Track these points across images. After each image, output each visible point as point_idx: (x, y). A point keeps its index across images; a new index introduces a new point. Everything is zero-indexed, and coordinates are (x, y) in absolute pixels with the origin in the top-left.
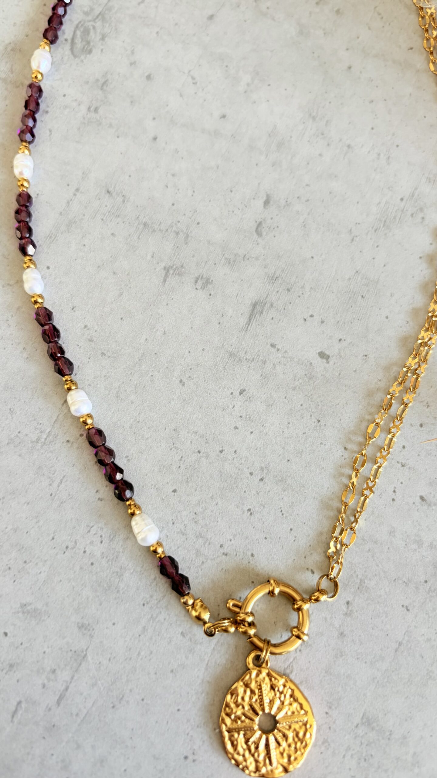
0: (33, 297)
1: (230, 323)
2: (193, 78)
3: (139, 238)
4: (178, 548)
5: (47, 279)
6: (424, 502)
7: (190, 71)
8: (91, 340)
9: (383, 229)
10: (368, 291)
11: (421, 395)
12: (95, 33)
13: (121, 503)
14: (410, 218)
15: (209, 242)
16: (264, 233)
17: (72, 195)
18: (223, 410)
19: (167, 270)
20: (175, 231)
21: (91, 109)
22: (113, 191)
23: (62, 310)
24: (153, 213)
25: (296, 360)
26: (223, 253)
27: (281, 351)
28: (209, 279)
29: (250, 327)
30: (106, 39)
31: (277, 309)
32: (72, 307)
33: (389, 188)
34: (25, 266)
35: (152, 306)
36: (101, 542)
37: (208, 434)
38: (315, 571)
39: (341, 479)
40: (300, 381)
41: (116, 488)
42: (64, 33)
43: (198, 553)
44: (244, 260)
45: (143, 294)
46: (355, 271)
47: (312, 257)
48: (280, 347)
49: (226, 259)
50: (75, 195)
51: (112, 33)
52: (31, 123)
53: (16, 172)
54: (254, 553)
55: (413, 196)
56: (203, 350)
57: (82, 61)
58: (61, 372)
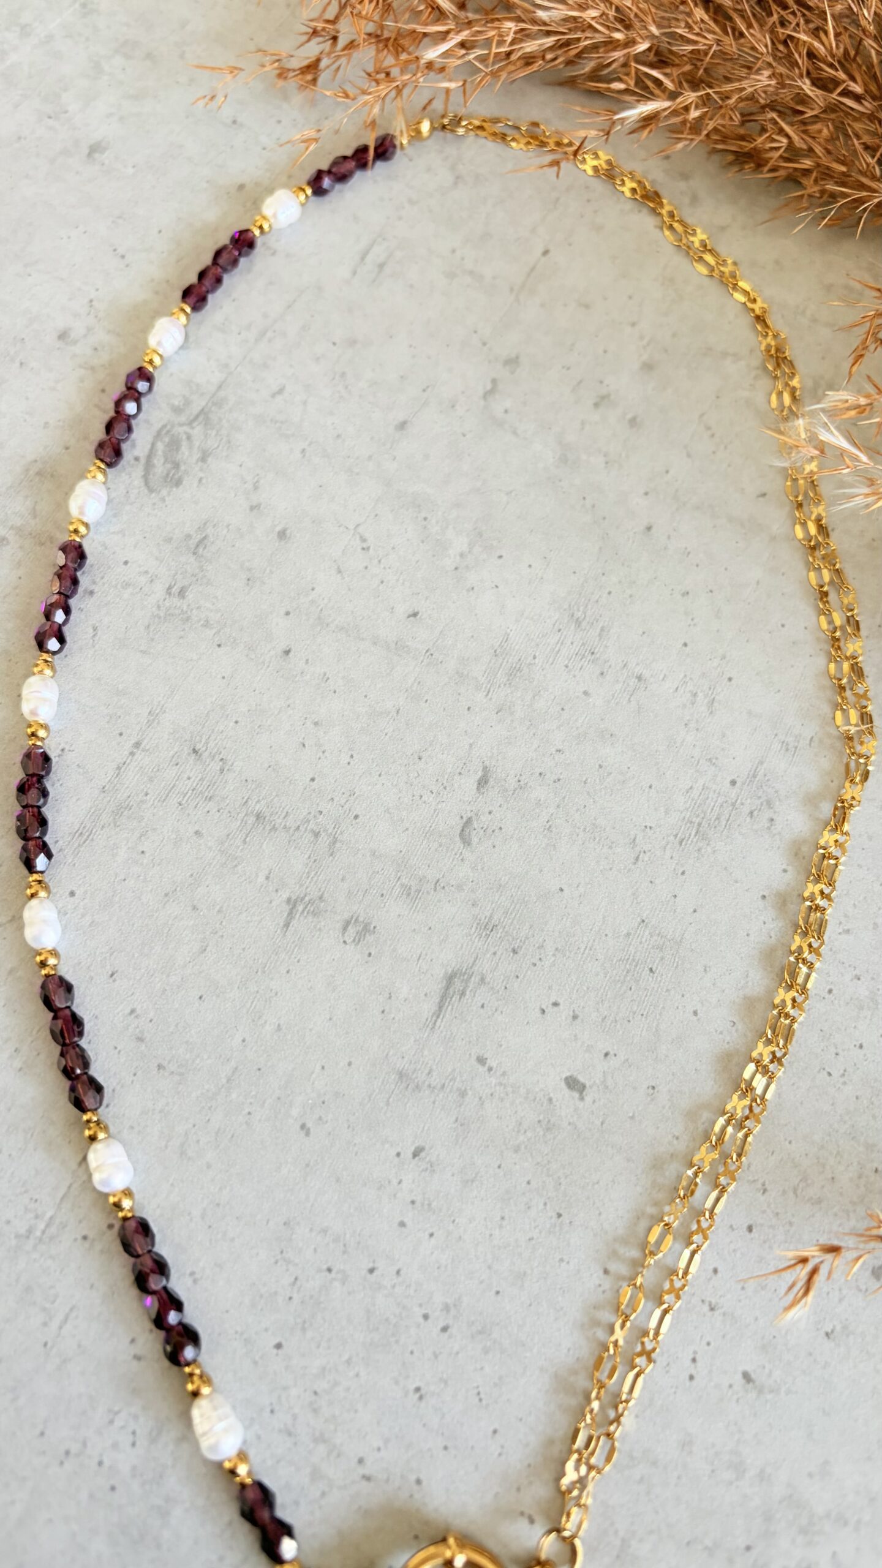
0: (40, 954)
1: (404, 1012)
2: (363, 540)
3: (245, 842)
4: (278, 1462)
5: (68, 916)
6: (751, 1384)
7: (358, 526)
8: (140, 1039)
9: (695, 840)
10: (662, 959)
11: (752, 1168)
12: (191, 448)
13: (175, 1368)
14: (748, 819)
15: (373, 854)
16: (475, 840)
17: (126, 753)
18: (379, 1189)
19: (292, 903)
20: (312, 831)
21: (174, 590)
22: (204, 749)
23: (92, 978)
24: (274, 794)
25: (522, 1091)
26: (399, 874)
27: (495, 1072)
28: (370, 924)
29: (439, 1020)
30: (210, 459)
31: (492, 988)
32: (110, 973)
33: (710, 760)
34: (29, 892)
35: (259, 973)
36: (134, 1444)
37: (348, 1236)
38: (537, 1518)
39: (595, 1333)
40: (529, 1134)
41: (167, 1341)
42: (134, 446)
43: (316, 1475)
44: (435, 890)
45: (244, 949)
46: (639, 920)
47: (562, 890)
48: (494, 1064)
49: (402, 885)
50: (132, 754)
51: (220, 448)
52: (59, 616)
53: (26, 708)
54: (422, 1477)
55: (754, 776)
56: (350, 1064)
57: (163, 500)
58: (79, 1105)
